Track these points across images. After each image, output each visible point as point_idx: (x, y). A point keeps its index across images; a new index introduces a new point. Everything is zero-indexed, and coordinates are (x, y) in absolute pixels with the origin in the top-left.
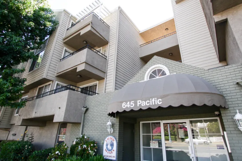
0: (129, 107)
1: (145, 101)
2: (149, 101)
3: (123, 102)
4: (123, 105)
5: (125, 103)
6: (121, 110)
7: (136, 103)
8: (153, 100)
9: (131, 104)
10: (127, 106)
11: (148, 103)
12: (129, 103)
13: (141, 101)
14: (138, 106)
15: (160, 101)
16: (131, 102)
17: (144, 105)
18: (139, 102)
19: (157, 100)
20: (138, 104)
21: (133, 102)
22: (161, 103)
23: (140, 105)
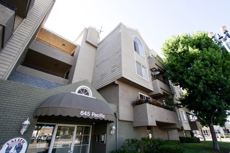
0: (86, 115)
1: (97, 114)
2: (99, 115)
3: (81, 110)
4: (81, 113)
5: (83, 112)
6: (79, 116)
7: (91, 114)
8: (101, 115)
9: (88, 113)
10: (84, 114)
11: (98, 116)
12: (86, 112)
13: (94, 113)
14: (92, 116)
15: (104, 116)
16: (88, 112)
17: (96, 116)
18: (93, 114)
19: (103, 115)
20: (93, 115)
21: (89, 112)
22: (104, 117)
23: (94, 116)
